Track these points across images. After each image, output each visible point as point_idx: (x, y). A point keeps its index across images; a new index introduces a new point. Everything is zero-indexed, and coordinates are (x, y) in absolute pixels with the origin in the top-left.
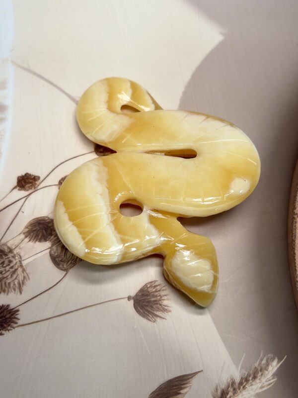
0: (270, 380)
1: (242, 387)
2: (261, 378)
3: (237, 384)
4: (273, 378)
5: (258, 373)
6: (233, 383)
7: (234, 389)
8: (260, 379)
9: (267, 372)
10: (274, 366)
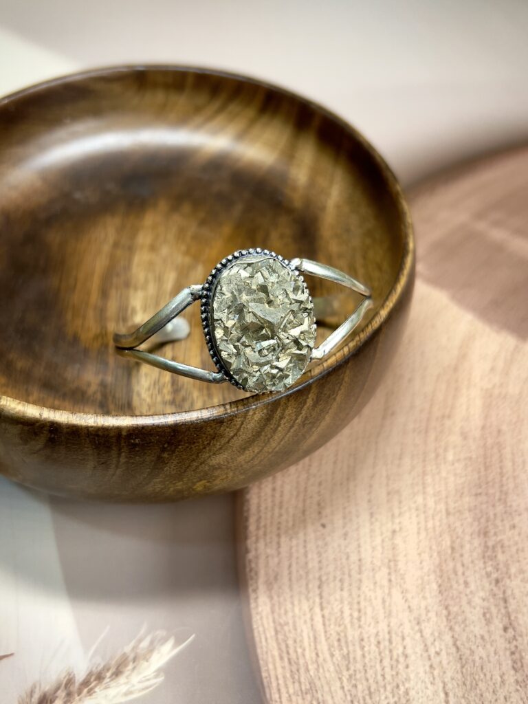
0: (148, 680)
1: (86, 690)
2: (129, 675)
3: (77, 685)
4: (156, 676)
5: (126, 666)
6: (70, 682)
7: (69, 695)
8: (127, 677)
9: (146, 664)
10: (166, 653)
